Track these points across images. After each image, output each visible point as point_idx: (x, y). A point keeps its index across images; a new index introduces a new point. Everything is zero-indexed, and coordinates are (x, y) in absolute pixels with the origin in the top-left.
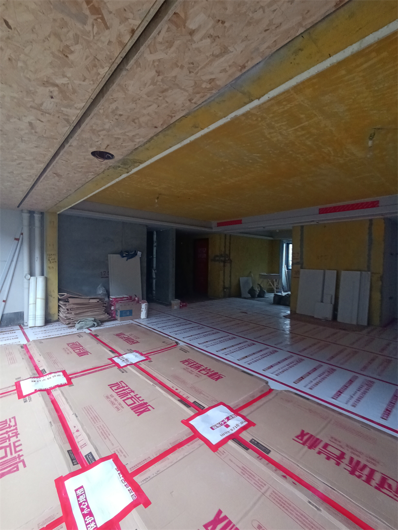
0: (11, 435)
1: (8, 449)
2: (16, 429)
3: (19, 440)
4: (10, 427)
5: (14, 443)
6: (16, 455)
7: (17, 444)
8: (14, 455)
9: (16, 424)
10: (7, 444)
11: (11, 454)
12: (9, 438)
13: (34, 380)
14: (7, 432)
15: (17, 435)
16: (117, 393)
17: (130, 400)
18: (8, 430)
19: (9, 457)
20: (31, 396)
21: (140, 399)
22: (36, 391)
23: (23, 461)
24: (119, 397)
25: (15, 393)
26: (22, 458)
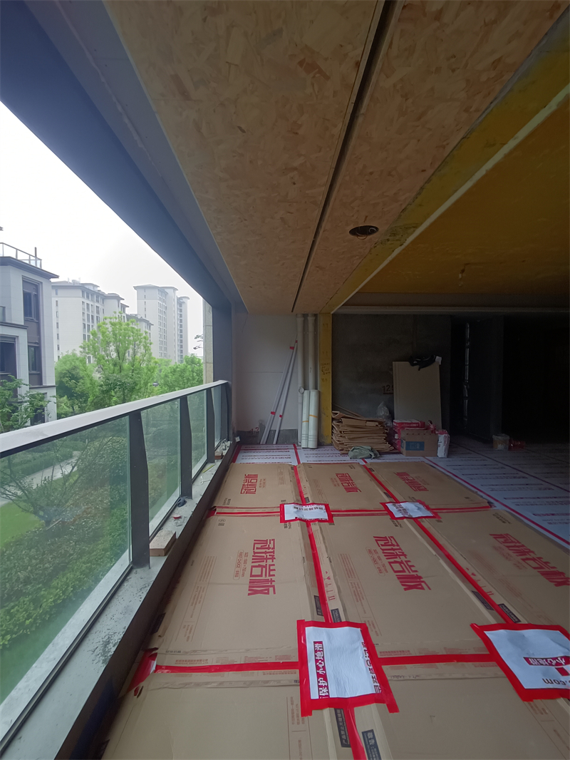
0: (268, 557)
1: (264, 569)
2: (273, 552)
3: (274, 565)
4: (269, 548)
5: (270, 565)
6: (269, 578)
7: (272, 568)
8: (268, 578)
9: (274, 548)
10: (264, 564)
11: (266, 576)
12: (267, 559)
13: (297, 506)
14: (266, 553)
15: (273, 558)
16: (383, 550)
17: (398, 564)
18: (267, 550)
19: (263, 578)
20: (292, 523)
21: (413, 569)
22: (296, 519)
23: (274, 587)
24: (385, 556)
25: (278, 515)
26: (273, 583)
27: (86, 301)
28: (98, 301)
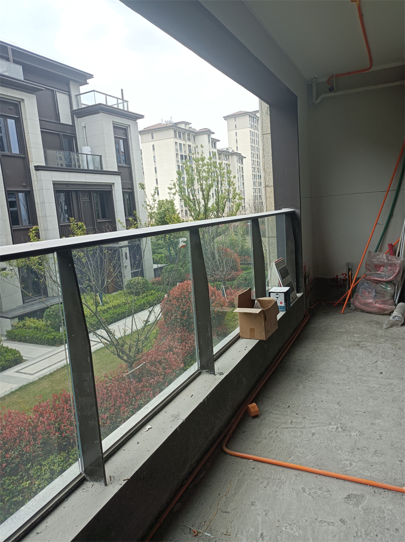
27: (179, 141)
28: (189, 139)
